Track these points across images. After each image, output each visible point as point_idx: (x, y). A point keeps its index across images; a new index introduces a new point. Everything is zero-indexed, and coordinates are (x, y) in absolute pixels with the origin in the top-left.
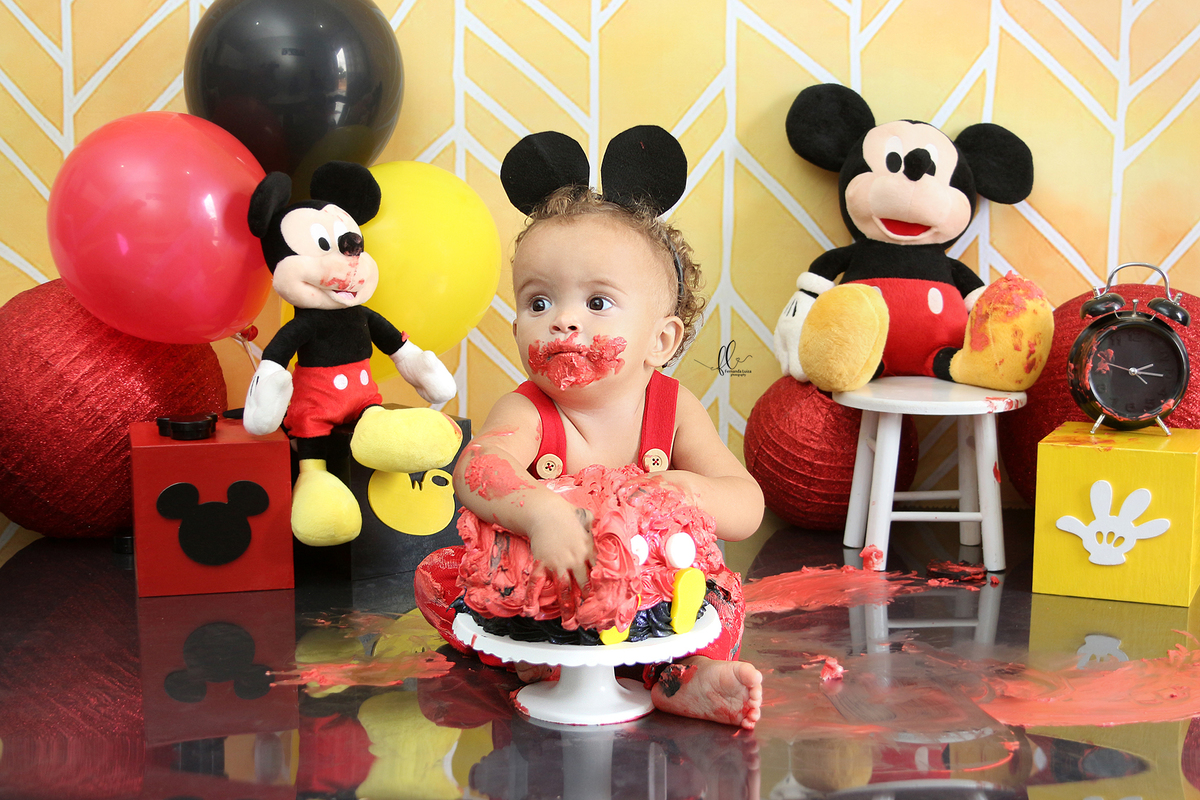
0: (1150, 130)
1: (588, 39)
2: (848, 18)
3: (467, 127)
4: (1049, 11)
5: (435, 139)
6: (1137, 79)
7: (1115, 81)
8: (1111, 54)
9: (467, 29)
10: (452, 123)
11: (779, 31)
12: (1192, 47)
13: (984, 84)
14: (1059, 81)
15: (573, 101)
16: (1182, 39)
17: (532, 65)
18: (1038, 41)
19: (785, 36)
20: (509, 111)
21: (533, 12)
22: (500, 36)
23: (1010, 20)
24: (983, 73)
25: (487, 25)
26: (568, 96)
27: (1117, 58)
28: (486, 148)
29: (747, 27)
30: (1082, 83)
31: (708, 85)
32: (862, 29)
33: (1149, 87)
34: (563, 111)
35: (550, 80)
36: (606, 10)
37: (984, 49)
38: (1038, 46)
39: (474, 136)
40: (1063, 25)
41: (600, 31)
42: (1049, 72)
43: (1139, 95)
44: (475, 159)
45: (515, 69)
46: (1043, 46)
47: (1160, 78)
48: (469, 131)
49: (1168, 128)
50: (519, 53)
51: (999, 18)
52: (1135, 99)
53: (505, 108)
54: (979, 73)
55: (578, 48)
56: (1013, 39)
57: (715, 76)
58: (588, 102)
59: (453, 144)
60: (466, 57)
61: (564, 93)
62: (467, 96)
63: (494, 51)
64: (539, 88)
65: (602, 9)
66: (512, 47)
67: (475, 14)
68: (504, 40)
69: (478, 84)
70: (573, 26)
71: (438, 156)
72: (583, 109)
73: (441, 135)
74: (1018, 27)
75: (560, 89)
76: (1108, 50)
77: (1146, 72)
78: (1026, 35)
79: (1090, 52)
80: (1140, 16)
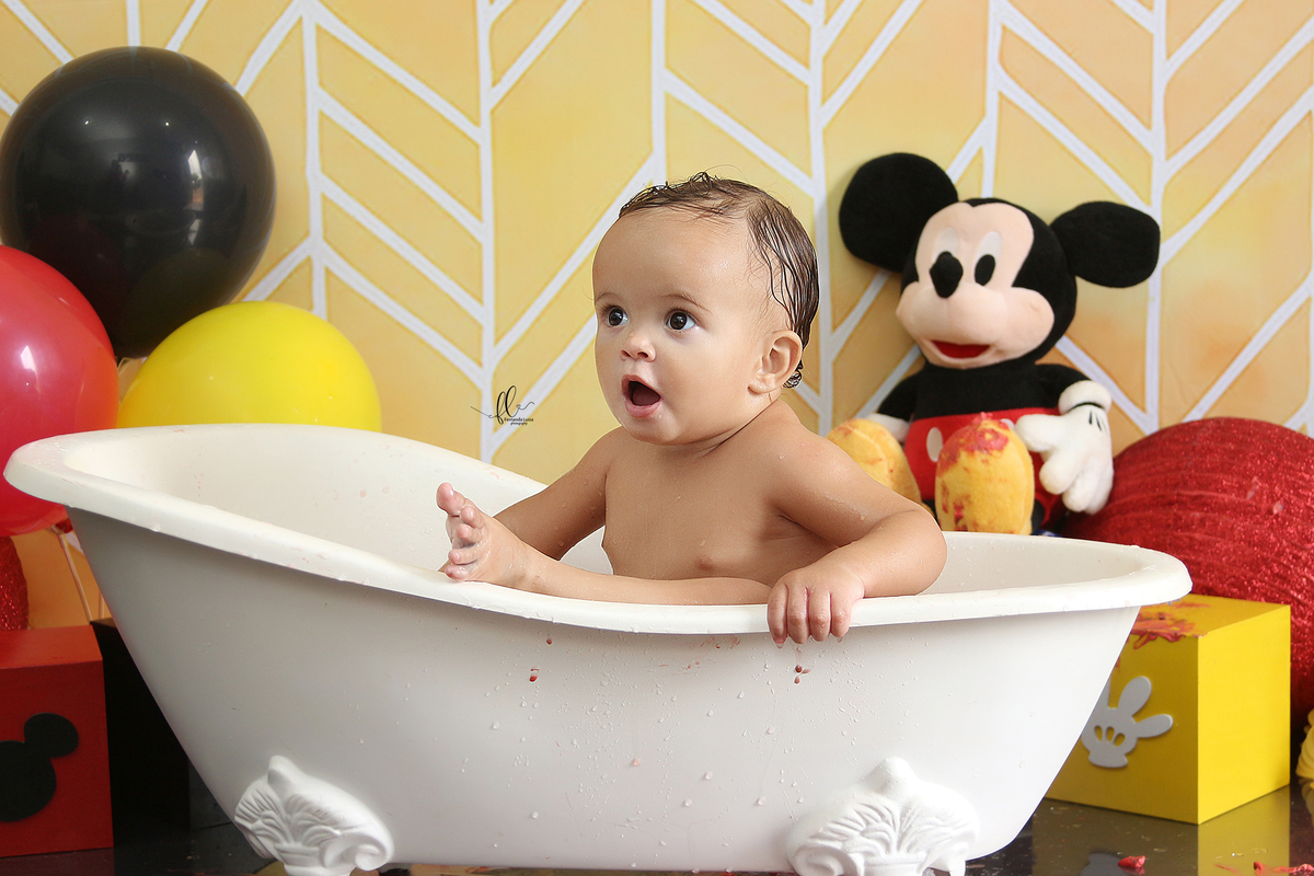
0: (1193, 216)
1: (477, 123)
2: (806, 87)
3: (326, 239)
4: (1061, 71)
5: (285, 255)
6: (1176, 151)
7: (1147, 156)
8: (1142, 121)
9: (322, 114)
10: (307, 234)
11: (720, 107)
12: (1244, 110)
13: (981, 166)
14: (1076, 159)
15: (460, 202)
16: (1232, 99)
17: (407, 157)
18: (1048, 109)
19: (726, 112)
20: (379, 217)
21: (406, 90)
22: (365, 122)
23: (1011, 83)
24: (980, 152)
25: (348, 108)
26: (454, 196)
27: (1148, 126)
28: (351, 263)
29: (679, 103)
30: (1105, 160)
31: (631, 177)
32: (824, 100)
33: (1191, 162)
34: (447, 215)
35: (430, 176)
36: (499, 86)
37: (980, 120)
38: (1048, 115)
39: (335, 249)
40: (1079, 87)
41: (492, 112)
42: (1063, 148)
43: (1179, 172)
44: (337, 279)
45: (385, 162)
46: (1054, 115)
47: (1204, 150)
48: (329, 243)
49: (1218, 212)
50: (389, 143)
51: (997, 80)
52: (1174, 177)
53: (374, 213)
54: (974, 152)
55: (464, 135)
56: (1016, 107)
57: (640, 166)
58: (479, 204)
59: (309, 261)
60: (322, 150)
61: (449, 192)
62: (325, 199)
63: (358, 142)
64: (417, 187)
65: (494, 84)
66: (381, 136)
67: (332, 95)
68: (371, 127)
69: (338, 183)
70: (457, 107)
71: (290, 276)
72: (473, 212)
73: (292, 249)
74: (1021, 92)
75: (444, 187)
76: (1137, 116)
77: (1186, 142)
78: (1032, 102)
79: (1114, 121)
80: (1177, 72)
